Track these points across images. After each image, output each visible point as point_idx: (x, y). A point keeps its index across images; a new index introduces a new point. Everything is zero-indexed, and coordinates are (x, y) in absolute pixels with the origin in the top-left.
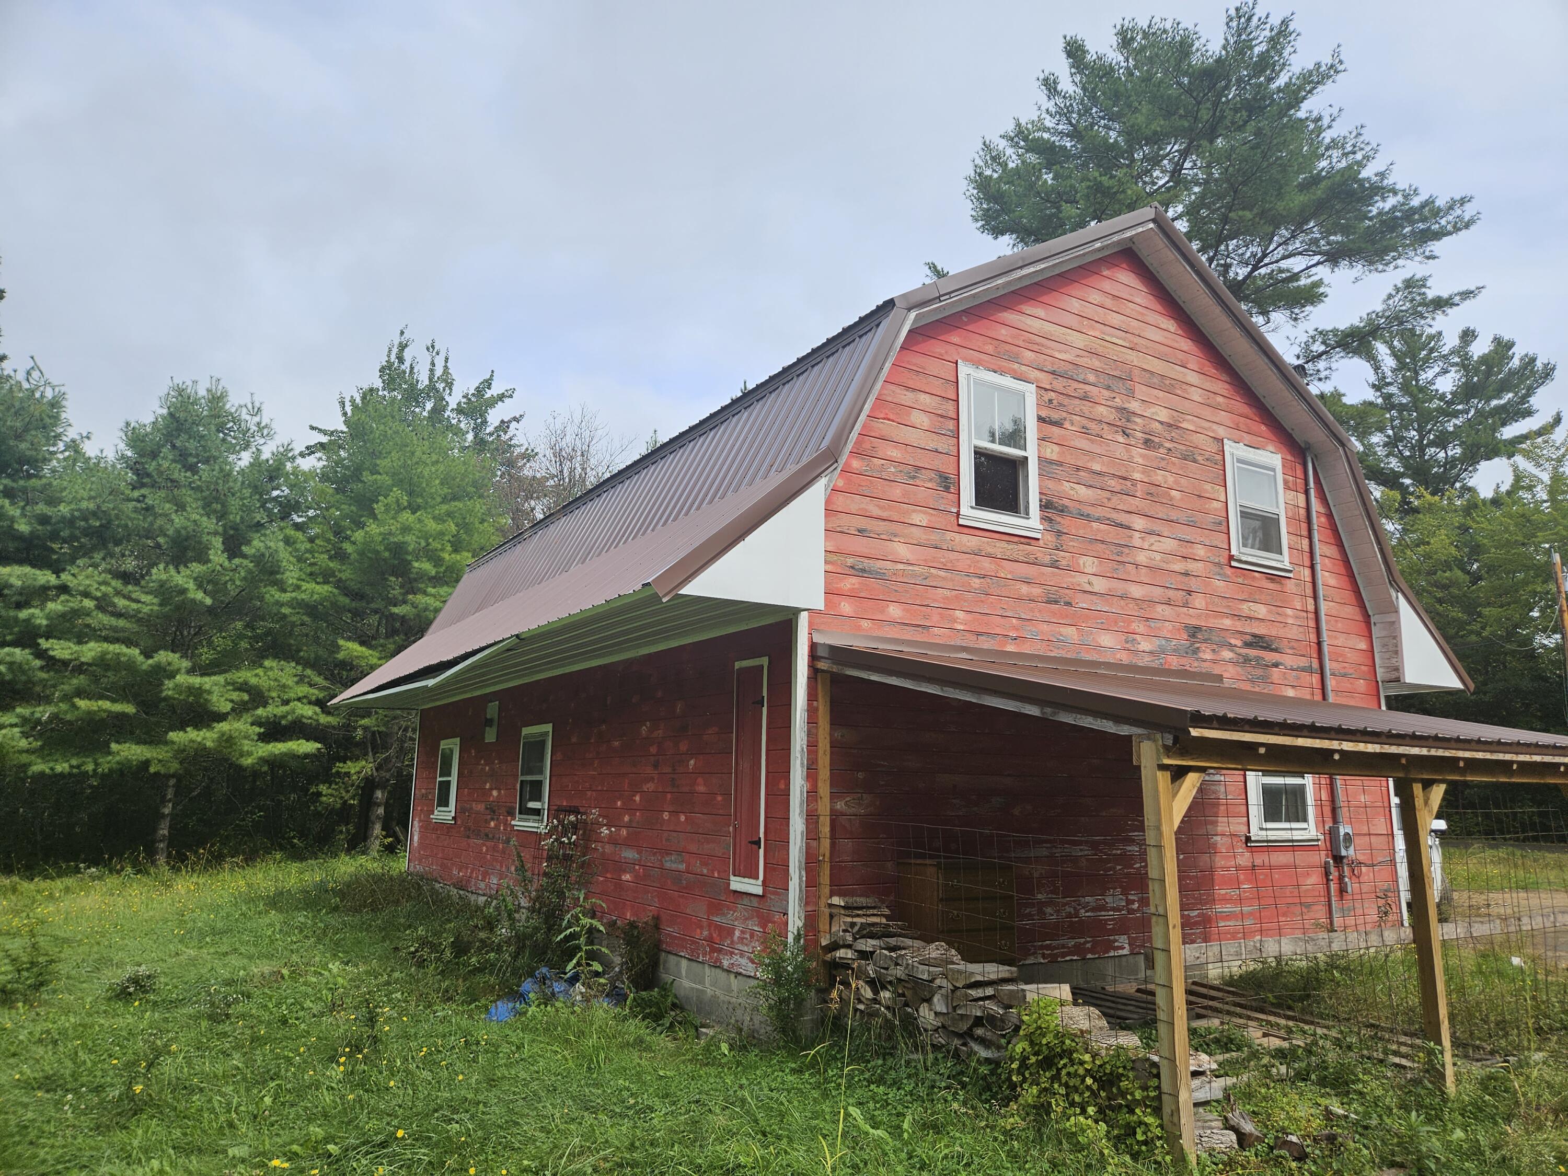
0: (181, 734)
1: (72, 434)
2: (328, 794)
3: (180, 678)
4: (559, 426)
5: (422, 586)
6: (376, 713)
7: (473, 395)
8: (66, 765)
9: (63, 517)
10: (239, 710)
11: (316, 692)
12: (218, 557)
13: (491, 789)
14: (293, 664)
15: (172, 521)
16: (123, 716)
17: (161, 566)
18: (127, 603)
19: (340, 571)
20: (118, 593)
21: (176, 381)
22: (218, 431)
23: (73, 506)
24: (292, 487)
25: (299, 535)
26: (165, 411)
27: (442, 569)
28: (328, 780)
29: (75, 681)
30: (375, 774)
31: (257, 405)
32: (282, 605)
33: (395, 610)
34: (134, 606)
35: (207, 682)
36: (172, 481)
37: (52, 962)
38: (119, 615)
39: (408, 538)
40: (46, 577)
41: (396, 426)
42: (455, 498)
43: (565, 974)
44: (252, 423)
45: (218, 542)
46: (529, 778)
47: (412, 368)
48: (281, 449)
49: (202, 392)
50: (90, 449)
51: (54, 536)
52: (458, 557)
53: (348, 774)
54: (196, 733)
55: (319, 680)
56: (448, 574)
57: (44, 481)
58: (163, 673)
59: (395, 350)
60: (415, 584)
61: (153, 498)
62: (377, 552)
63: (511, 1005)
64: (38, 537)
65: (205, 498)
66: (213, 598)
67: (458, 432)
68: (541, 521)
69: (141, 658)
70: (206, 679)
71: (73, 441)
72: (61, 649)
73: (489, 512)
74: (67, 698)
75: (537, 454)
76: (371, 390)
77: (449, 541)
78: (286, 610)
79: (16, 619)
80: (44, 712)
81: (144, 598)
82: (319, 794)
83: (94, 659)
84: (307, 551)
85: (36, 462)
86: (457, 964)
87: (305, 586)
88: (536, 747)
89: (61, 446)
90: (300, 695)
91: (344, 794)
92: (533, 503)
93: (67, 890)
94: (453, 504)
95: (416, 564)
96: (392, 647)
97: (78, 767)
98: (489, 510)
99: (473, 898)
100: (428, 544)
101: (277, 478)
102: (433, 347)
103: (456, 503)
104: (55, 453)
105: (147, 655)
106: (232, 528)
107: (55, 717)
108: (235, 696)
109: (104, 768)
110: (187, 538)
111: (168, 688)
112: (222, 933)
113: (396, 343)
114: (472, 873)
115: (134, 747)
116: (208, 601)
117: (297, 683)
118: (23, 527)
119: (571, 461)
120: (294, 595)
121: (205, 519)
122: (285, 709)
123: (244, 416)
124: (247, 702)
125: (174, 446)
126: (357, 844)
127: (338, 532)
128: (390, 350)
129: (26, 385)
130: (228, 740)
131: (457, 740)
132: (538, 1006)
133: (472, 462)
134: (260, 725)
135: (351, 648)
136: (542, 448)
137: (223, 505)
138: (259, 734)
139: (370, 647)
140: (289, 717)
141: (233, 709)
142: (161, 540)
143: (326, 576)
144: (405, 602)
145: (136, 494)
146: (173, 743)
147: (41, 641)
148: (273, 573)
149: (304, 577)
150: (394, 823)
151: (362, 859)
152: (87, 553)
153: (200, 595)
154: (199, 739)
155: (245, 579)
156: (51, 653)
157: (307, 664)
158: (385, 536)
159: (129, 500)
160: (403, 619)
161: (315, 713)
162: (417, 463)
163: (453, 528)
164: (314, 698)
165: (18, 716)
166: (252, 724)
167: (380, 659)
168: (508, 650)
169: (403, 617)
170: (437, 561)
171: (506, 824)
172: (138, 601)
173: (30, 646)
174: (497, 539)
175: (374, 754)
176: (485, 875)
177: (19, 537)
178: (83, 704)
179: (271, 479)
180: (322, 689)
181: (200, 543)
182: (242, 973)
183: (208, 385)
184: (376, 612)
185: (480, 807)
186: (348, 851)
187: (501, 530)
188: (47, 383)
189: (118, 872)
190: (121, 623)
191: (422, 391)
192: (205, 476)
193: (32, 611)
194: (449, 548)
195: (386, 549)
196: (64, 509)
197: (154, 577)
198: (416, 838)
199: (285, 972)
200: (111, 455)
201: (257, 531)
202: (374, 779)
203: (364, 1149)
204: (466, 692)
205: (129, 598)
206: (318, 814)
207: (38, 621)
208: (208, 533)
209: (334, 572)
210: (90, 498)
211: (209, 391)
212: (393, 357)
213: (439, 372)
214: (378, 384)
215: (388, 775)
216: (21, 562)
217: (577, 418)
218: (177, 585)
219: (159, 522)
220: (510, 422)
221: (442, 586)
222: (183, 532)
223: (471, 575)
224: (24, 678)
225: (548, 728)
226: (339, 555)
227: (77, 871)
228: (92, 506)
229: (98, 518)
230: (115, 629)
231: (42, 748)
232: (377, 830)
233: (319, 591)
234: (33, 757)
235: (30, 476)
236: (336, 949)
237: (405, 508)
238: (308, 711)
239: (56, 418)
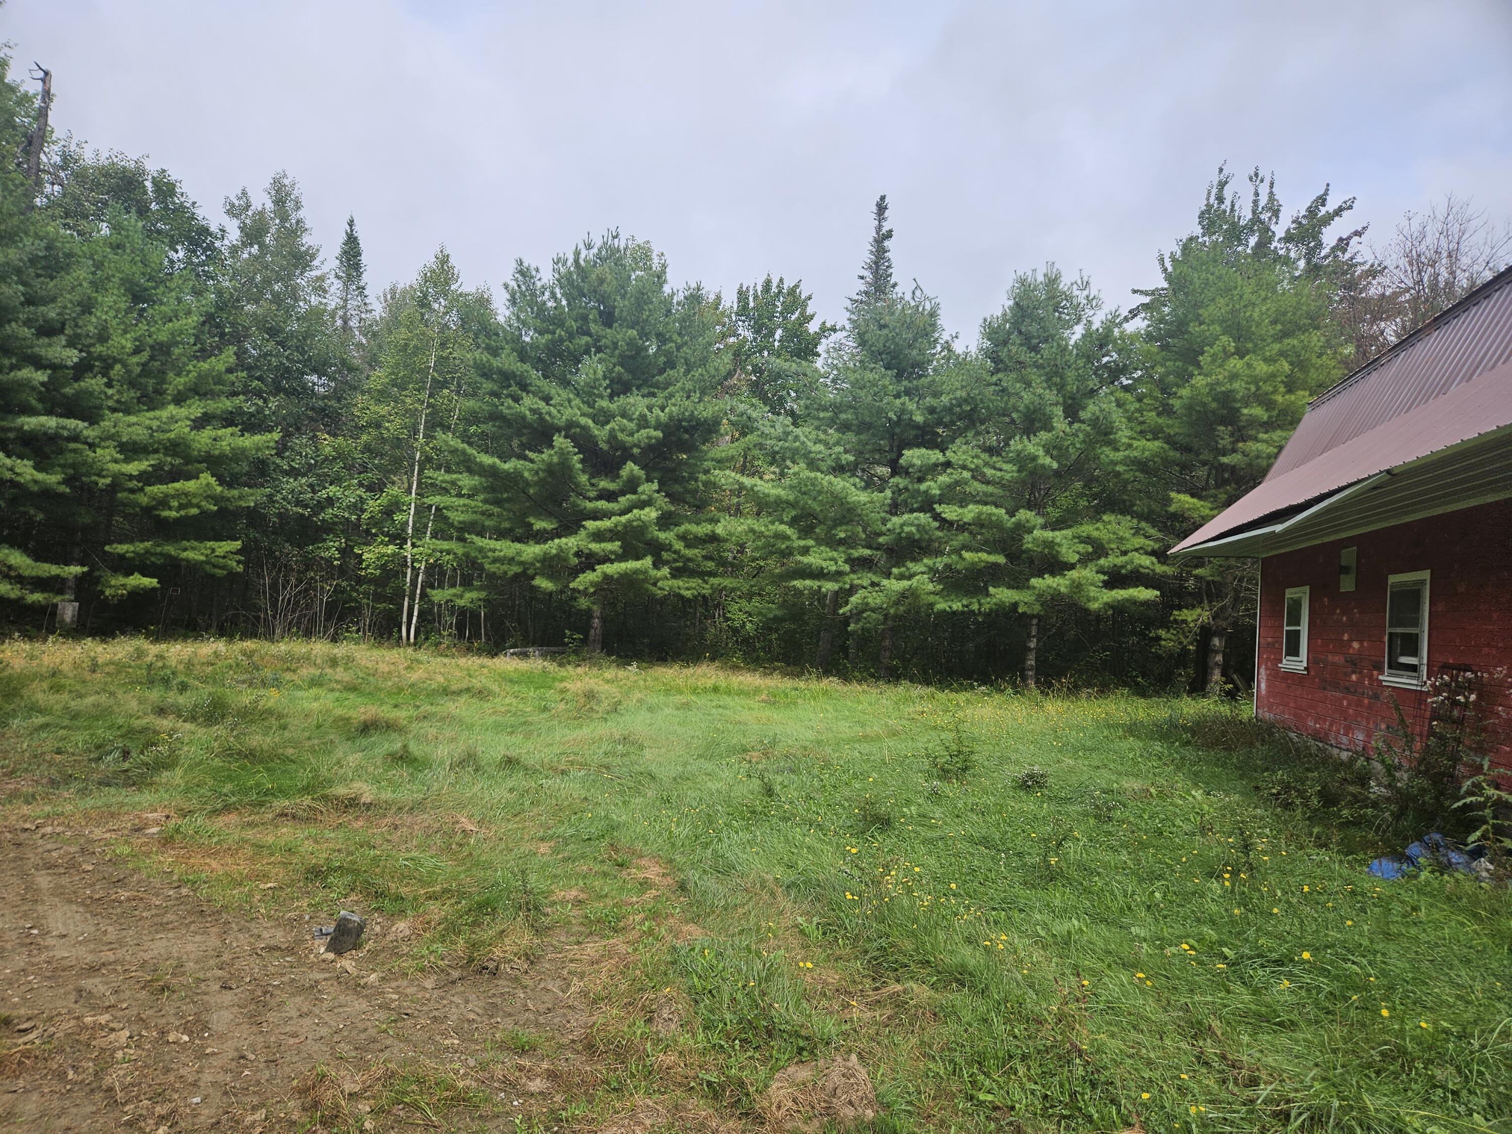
0: (1040, 580)
1: (946, 337)
2: (1168, 640)
3: (1037, 533)
4: (1416, 227)
5: (1253, 432)
6: (1210, 562)
7: (1304, 216)
8: (959, 604)
9: (945, 406)
10: (1085, 560)
11: (1152, 543)
12: (1060, 424)
13: (1351, 640)
14: (1129, 518)
15: (1021, 398)
16: (995, 565)
17: (1017, 438)
18: (993, 472)
19: (1168, 426)
20: (986, 464)
21: (1019, 274)
22: (1055, 311)
23: (951, 396)
24: (1119, 352)
25: (1128, 396)
26: (1011, 303)
27: (1275, 413)
28: (1166, 625)
29: (961, 538)
30: (1212, 622)
31: (1085, 279)
32: (1116, 464)
33: (1225, 460)
34: (999, 474)
35: (1058, 536)
36: (1020, 363)
37: (972, 752)
38: (988, 483)
39: (1236, 385)
40: (936, 456)
41: (1221, 270)
42: (1285, 334)
43: (1466, 845)
44: (1080, 297)
45: (1059, 411)
46: (1399, 630)
47: (1233, 206)
48: (1110, 317)
49: (1040, 278)
50: (959, 347)
51: (939, 423)
52: (1293, 398)
53: (1184, 621)
54: (1051, 579)
55: (1152, 531)
56: (1281, 418)
57: (929, 379)
58: (1023, 529)
59: (1214, 191)
60: (1244, 432)
61: (1008, 380)
62: (1204, 405)
63: (1396, 865)
64: (928, 425)
65: (1047, 374)
66: (1058, 462)
67: (1286, 261)
68: (1396, 346)
69: (1006, 517)
70: (1057, 533)
71: (947, 342)
72: (950, 512)
73: (1328, 344)
74: (957, 551)
75: (1385, 268)
76: (1191, 239)
77: (1282, 382)
78: (1120, 468)
79: (918, 491)
80: (940, 563)
81: (1006, 467)
82: (1159, 638)
83: (973, 519)
84: (1137, 410)
85: (921, 365)
86: (1326, 813)
87: (1135, 443)
88: (1411, 596)
89: (939, 348)
90: (1137, 546)
91: (1183, 639)
92: (1383, 324)
93: (968, 701)
94: (1286, 341)
95: (1245, 411)
96: (1223, 497)
97: (967, 606)
98: (1328, 341)
99: (1335, 751)
100: (1258, 389)
101: (1107, 345)
102: (1256, 175)
103: (1289, 341)
104: (935, 354)
105: (1011, 514)
106: (1070, 398)
107: (948, 567)
108: (1081, 548)
109: (986, 608)
110: (1035, 411)
111: (1028, 541)
112: (1092, 750)
113: (1215, 183)
114: (1331, 725)
115: (1005, 590)
116: (1055, 465)
117: (1134, 535)
118: (919, 418)
119: (1433, 266)
120: (1127, 453)
121: (1048, 391)
122: (1124, 559)
123: (1076, 292)
124: (1091, 554)
125: (1020, 332)
126: (1198, 688)
127: (1165, 389)
128: (1209, 193)
129: (913, 304)
130: (1077, 586)
131: (1307, 589)
132: (1432, 872)
133: (1306, 291)
134: (1104, 573)
135: (1182, 500)
136: (1395, 260)
137: (1062, 378)
138: (1104, 582)
139: (1200, 498)
140: (1129, 567)
141: (1079, 561)
142: (1014, 415)
143: (1156, 433)
144: (1234, 451)
145: (995, 379)
146: (1034, 588)
147: (936, 506)
148: (1106, 434)
149: (1135, 435)
150: (1232, 671)
151: (1205, 702)
152: (961, 432)
153: (1048, 461)
154: (1055, 585)
155: (1084, 441)
156: (943, 515)
157: (1141, 517)
158: (1212, 386)
159: (990, 384)
160: (1233, 469)
161: (1153, 563)
162: (1245, 306)
163: (1287, 367)
164: (1149, 549)
165: (926, 566)
166: (1098, 572)
167: (1211, 509)
168: (1375, 488)
169: (1234, 467)
170: (1269, 405)
171: (1371, 677)
172: (1001, 470)
173: (929, 511)
174: (1337, 373)
175: (1210, 602)
176: (1348, 730)
177: (917, 426)
178: (967, 555)
179: (1101, 347)
180: (1157, 540)
181: (1044, 414)
182: (1115, 785)
183: (1045, 271)
184: (1204, 463)
185: (1338, 659)
186: (1189, 693)
187: (1345, 362)
188: (926, 298)
189: (1002, 691)
190: (990, 489)
191: (1244, 227)
192: (1046, 354)
193: (928, 483)
194: (1282, 389)
195: (1214, 400)
196: (945, 399)
197: (1012, 448)
198: (1263, 686)
199: (1152, 790)
200: (973, 350)
201: (1090, 398)
202: (1210, 629)
203: (1259, 961)
204: (1314, 538)
205: (995, 468)
206: (1159, 657)
207: (934, 492)
208: (1051, 405)
209: (1162, 429)
210: (963, 387)
211: (1045, 275)
212: (1212, 200)
213: (1263, 200)
214: (1198, 231)
215: (1224, 624)
216: (918, 446)
217: (1441, 212)
218: (1029, 454)
219: (1013, 400)
220: (1350, 238)
221: (1274, 429)
222: (1031, 407)
223: (1313, 413)
224: (927, 537)
225: (1426, 575)
226: (1166, 411)
227: (973, 688)
228: (964, 394)
229: (969, 404)
230: (986, 494)
231: (943, 590)
232: (1217, 676)
233: (1150, 447)
234: (937, 597)
235: (920, 376)
236: (1196, 778)
237: (1233, 354)
238: (1146, 561)
239: (934, 325)
